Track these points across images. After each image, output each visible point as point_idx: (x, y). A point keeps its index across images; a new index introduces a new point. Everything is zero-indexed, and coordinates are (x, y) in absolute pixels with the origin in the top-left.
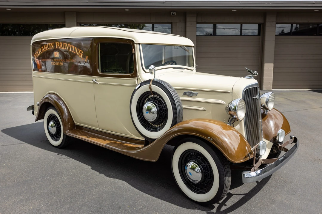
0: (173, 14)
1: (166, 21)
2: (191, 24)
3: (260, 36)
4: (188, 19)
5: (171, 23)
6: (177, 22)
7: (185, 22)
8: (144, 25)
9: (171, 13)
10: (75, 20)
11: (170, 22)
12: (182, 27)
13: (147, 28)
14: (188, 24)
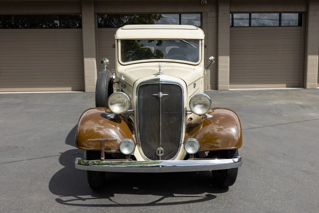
0: (204, 2)
1: (195, 11)
2: (224, 14)
3: (302, 26)
4: (221, 8)
5: (201, 13)
6: (207, 12)
7: (217, 12)
8: (161, 16)
9: (202, 1)
10: (93, 11)
11: (200, 11)
12: (213, 17)
13: (164, 19)
14: (220, 13)
